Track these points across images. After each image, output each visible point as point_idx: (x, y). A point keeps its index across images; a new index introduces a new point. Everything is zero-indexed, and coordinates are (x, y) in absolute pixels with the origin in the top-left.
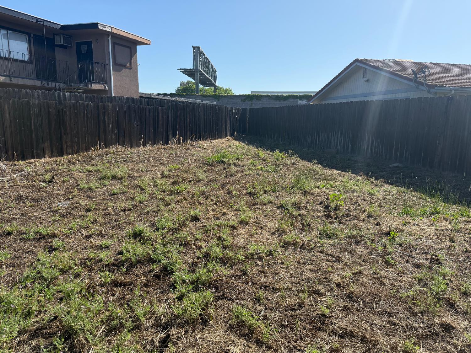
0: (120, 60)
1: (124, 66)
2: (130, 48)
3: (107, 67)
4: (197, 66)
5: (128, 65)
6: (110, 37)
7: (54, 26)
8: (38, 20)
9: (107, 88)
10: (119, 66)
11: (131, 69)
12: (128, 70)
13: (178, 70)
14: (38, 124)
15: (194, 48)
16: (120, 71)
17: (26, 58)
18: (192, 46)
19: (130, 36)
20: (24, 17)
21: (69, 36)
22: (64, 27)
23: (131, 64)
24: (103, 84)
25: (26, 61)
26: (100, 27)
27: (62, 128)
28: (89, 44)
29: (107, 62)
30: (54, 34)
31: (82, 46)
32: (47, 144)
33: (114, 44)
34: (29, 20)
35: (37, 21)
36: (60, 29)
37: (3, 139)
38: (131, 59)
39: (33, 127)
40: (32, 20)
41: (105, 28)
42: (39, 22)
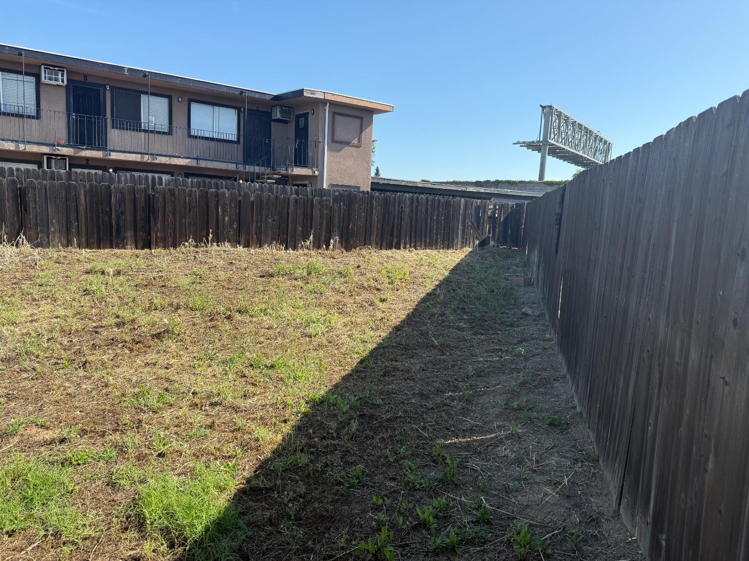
0: (340, 135)
1: (348, 143)
2: (361, 118)
3: (321, 145)
4: (545, 136)
5: (355, 141)
6: (328, 105)
7: (263, 97)
8: (242, 91)
9: (316, 172)
10: (338, 143)
11: (359, 147)
12: (353, 149)
13: (514, 144)
14: (120, 211)
15: (543, 108)
16: (339, 150)
17: (234, 138)
18: (541, 106)
19: (355, 103)
20: (225, 90)
21: (288, 107)
22: (277, 98)
23: (359, 141)
24: (311, 168)
25: (230, 141)
26: (305, 94)
27: (152, 217)
28: (306, 116)
29: (321, 139)
30: (272, 107)
31: (300, 119)
32: (129, 234)
33: (334, 114)
34: (231, 92)
35: (241, 93)
36: (272, 99)
37: (76, 224)
38: (361, 132)
39: (113, 214)
40: (235, 92)
41: (314, 94)
42: (243, 94)
